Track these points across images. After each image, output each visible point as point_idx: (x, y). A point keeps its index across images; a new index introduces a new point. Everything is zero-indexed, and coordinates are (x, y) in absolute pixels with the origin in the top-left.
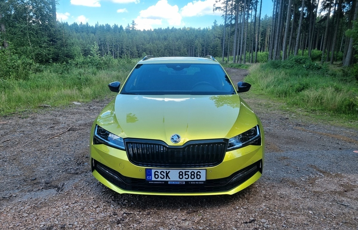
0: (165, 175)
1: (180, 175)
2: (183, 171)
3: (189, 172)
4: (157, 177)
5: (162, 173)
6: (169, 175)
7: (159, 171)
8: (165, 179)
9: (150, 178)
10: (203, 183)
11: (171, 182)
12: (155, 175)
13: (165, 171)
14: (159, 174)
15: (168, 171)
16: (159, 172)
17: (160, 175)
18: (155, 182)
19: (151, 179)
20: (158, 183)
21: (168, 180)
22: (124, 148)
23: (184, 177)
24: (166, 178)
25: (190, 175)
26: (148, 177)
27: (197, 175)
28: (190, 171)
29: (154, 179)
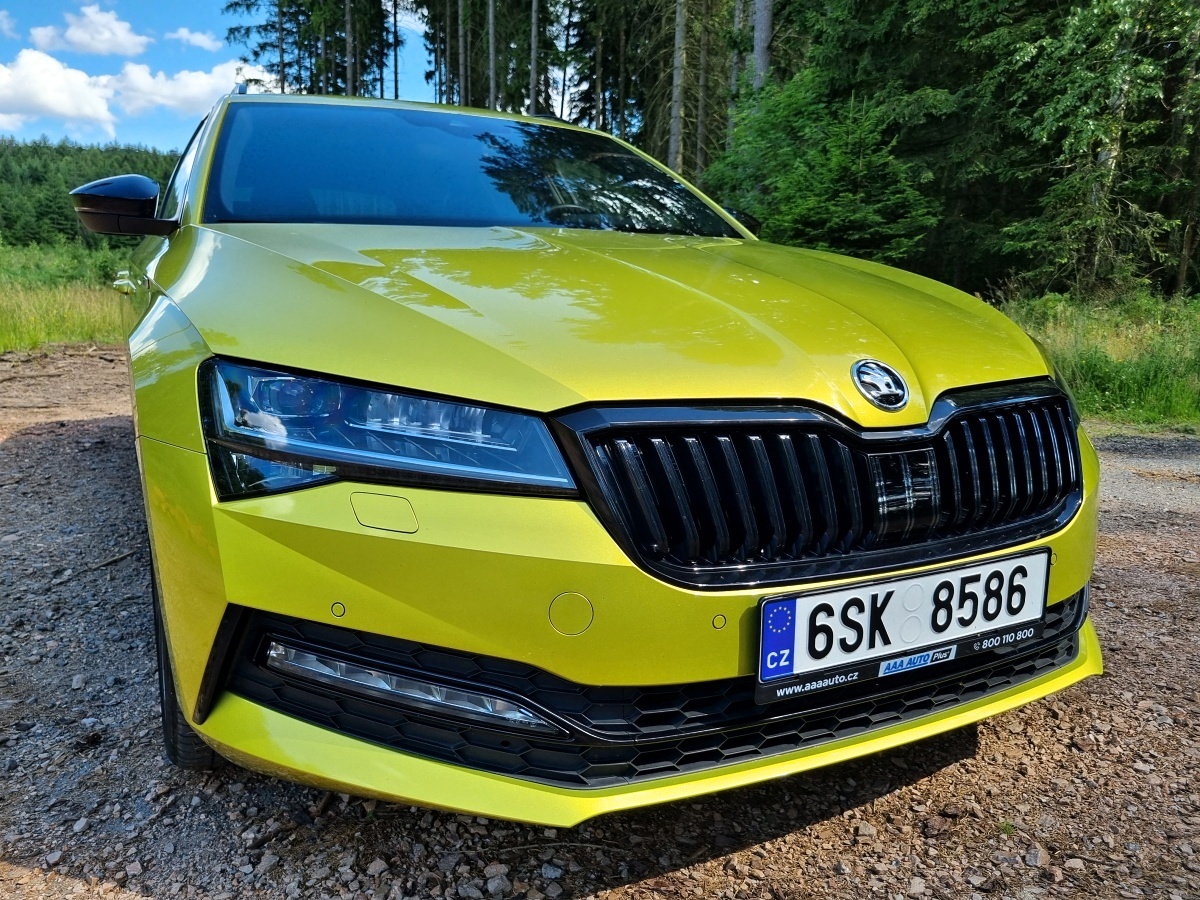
0: (864, 619)
1: (939, 605)
2: (955, 578)
3: (976, 579)
4: (820, 642)
5: (853, 613)
6: (884, 618)
7: (837, 601)
8: (863, 654)
9: (783, 663)
10: (1029, 633)
11: (892, 662)
12: (814, 630)
13: (864, 595)
14: (834, 623)
15: (881, 591)
16: (837, 611)
17: (841, 632)
18: (808, 687)
19: (790, 667)
20: (827, 683)
21: (880, 650)
22: (564, 481)
23: (957, 614)
24: (872, 645)
25: (982, 597)
26: (773, 660)
27: (1013, 589)
28: (985, 571)
29: (804, 664)
